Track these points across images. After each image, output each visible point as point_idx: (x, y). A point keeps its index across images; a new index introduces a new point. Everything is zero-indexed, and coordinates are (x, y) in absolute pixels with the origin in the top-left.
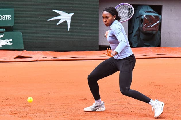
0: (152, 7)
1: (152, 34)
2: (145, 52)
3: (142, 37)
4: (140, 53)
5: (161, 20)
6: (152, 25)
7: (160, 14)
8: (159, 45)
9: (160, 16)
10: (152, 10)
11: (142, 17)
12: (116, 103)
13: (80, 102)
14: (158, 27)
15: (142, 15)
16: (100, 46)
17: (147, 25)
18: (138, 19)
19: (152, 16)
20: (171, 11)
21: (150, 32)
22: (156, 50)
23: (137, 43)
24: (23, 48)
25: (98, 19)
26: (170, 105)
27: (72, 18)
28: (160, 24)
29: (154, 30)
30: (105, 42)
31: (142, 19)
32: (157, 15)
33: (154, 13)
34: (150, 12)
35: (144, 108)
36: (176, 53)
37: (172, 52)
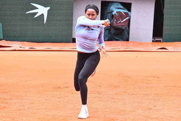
0: (122, 4)
1: (122, 29)
2: (114, 46)
3: (113, 31)
4: (110, 47)
5: (130, 16)
6: (122, 20)
7: (130, 10)
8: (128, 40)
9: (129, 13)
10: (122, 7)
11: (113, 13)
13: (53, 90)
14: (127, 23)
15: (113, 11)
16: (73, 39)
17: (117, 21)
18: (109, 14)
19: (122, 12)
20: (140, 8)
21: (120, 27)
22: (125, 45)
23: (107, 36)
24: (2, 38)
26: (136, 95)
27: (49, 11)
28: (129, 20)
29: (124, 26)
31: (113, 15)
32: (126, 11)
33: (124, 9)
34: (121, 8)
35: (112, 98)
36: (143, 47)
37: (139, 46)
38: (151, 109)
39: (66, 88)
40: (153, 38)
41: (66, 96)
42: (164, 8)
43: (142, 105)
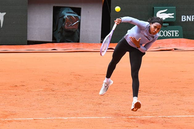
0: (73, 9)
1: (73, 31)
2: (66, 47)
3: (64, 34)
4: (62, 48)
5: (80, 20)
6: (73, 24)
7: (79, 14)
8: (78, 41)
9: (79, 17)
10: (72, 12)
11: (64, 17)
12: (42, 90)
13: (10, 89)
14: (77, 26)
15: (64, 16)
16: (28, 41)
17: (68, 24)
18: (61, 19)
19: (73, 16)
20: (89, 12)
21: (71, 29)
22: (76, 46)
23: (60, 38)
25: (27, 18)
26: (87, 92)
27: (5, 16)
28: (79, 23)
29: (74, 29)
30: (33, 38)
31: (64, 19)
32: (77, 15)
33: (74, 14)
34: (71, 13)
35: (65, 94)
36: (92, 48)
37: (89, 47)
38: (100, 104)
39: (22, 86)
40: (101, 40)
41: (22, 94)
42: (110, 12)
43: (92, 101)
